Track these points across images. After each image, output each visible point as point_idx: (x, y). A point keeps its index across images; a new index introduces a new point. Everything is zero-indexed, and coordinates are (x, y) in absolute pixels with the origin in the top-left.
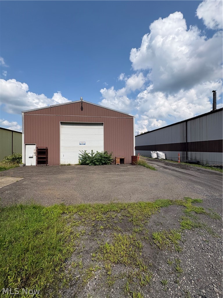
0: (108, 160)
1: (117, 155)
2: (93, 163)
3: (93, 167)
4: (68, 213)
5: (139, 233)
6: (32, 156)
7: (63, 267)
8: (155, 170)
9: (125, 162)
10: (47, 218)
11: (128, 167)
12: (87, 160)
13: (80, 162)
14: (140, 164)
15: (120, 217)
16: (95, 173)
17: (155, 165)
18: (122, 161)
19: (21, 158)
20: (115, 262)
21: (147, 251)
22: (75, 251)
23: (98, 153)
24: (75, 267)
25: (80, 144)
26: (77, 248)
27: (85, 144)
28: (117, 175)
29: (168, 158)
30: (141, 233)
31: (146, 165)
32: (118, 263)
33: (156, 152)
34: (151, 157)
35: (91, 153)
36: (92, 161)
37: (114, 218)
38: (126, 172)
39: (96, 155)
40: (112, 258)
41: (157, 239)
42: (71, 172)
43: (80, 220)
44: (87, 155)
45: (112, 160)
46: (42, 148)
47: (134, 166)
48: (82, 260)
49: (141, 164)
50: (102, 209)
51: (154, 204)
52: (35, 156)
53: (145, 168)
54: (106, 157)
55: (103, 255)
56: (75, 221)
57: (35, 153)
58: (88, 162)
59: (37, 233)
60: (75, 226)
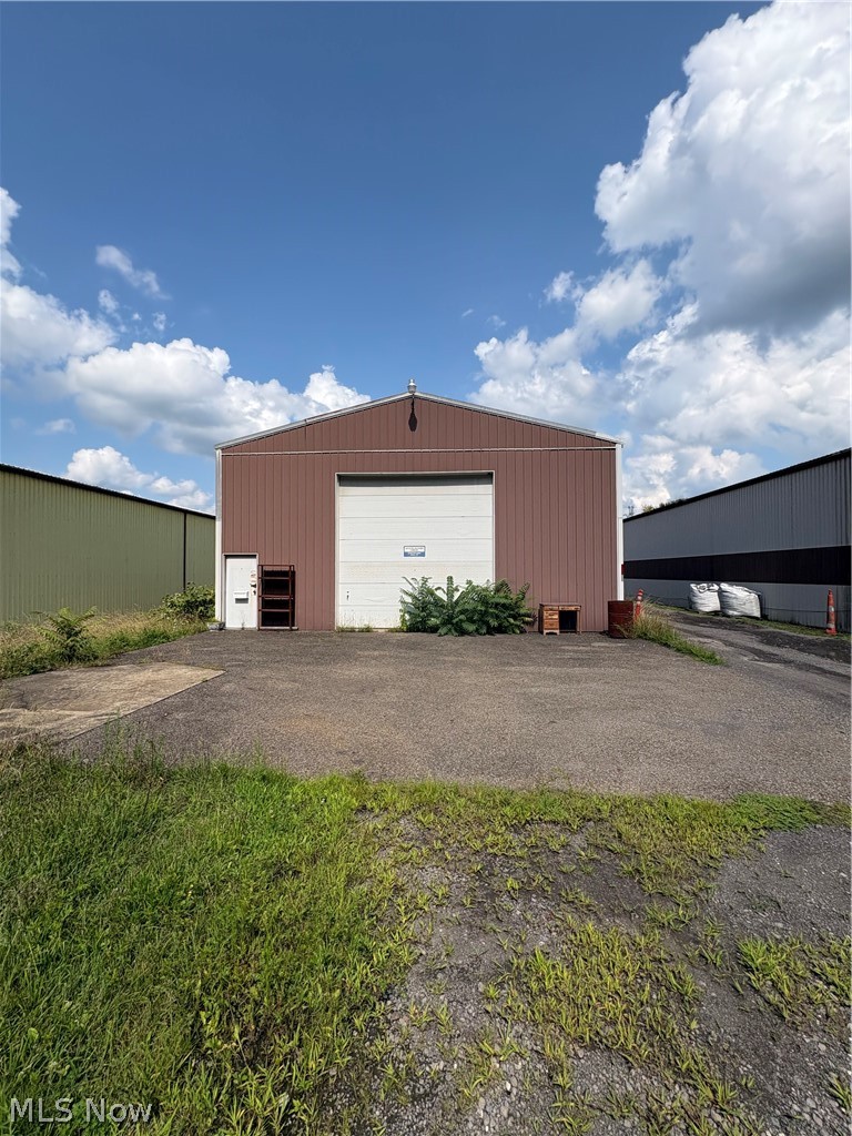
0: (510, 616)
1: (547, 596)
2: (452, 624)
3: (452, 642)
4: (377, 810)
5: (674, 932)
6: (245, 597)
7: (379, 1019)
8: (716, 663)
9: (580, 626)
10: (309, 821)
11: (596, 644)
12: (430, 615)
13: (404, 621)
14: (644, 636)
15: (584, 849)
16: (464, 664)
17: (714, 642)
18: (568, 621)
19: (212, 602)
20: (582, 1038)
21: (725, 1019)
22: (416, 962)
23: (472, 588)
24: (423, 1027)
25: (406, 554)
26: (424, 953)
27: (423, 554)
28: (551, 676)
29: (772, 614)
30: (682, 932)
31: (671, 643)
32: (593, 1046)
33: (716, 587)
34: (690, 605)
35: (445, 587)
36: (451, 618)
37: (556, 853)
38: (588, 666)
39: (463, 595)
40: (569, 1020)
41: (764, 970)
42: (375, 658)
43: (426, 842)
44: (432, 594)
45: (529, 616)
46: (276, 569)
47: (621, 644)
48: (446, 1002)
49: (653, 634)
50: (507, 810)
51: (729, 810)
52: (256, 597)
53: (671, 652)
54: (504, 605)
55: (530, 999)
56: (405, 845)
57: (254, 586)
58: (433, 621)
59: (278, 872)
60: (407, 862)
